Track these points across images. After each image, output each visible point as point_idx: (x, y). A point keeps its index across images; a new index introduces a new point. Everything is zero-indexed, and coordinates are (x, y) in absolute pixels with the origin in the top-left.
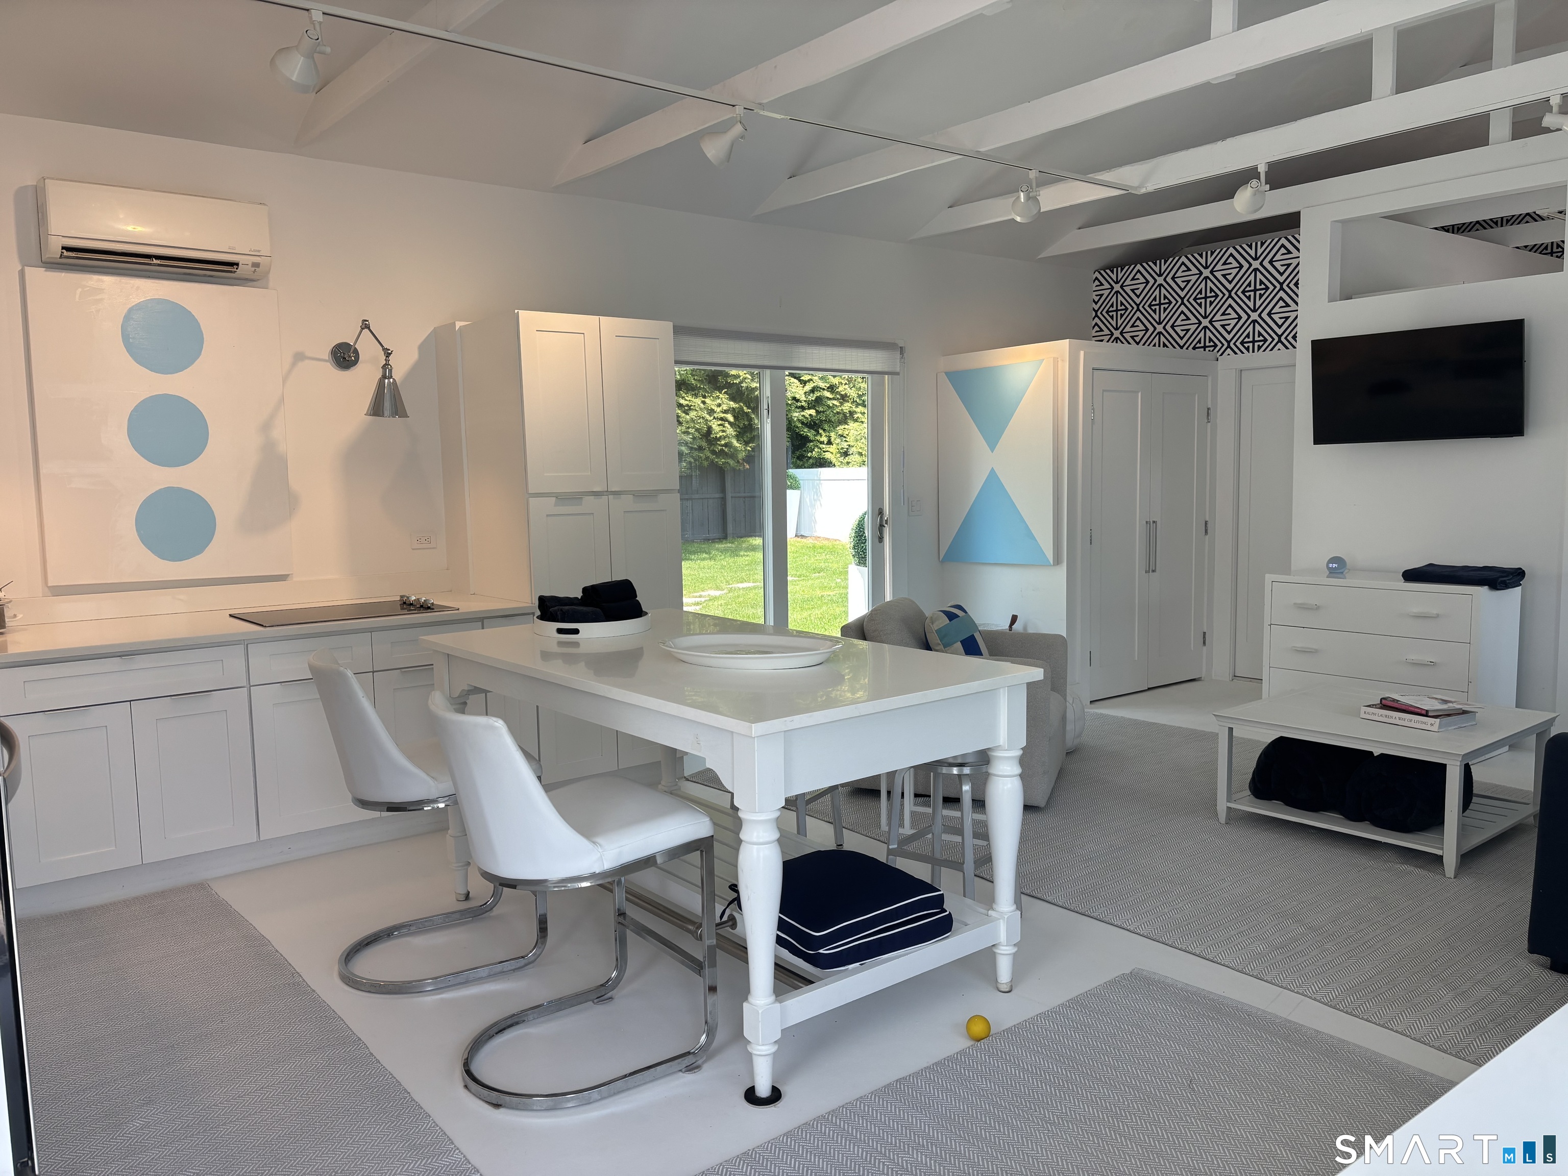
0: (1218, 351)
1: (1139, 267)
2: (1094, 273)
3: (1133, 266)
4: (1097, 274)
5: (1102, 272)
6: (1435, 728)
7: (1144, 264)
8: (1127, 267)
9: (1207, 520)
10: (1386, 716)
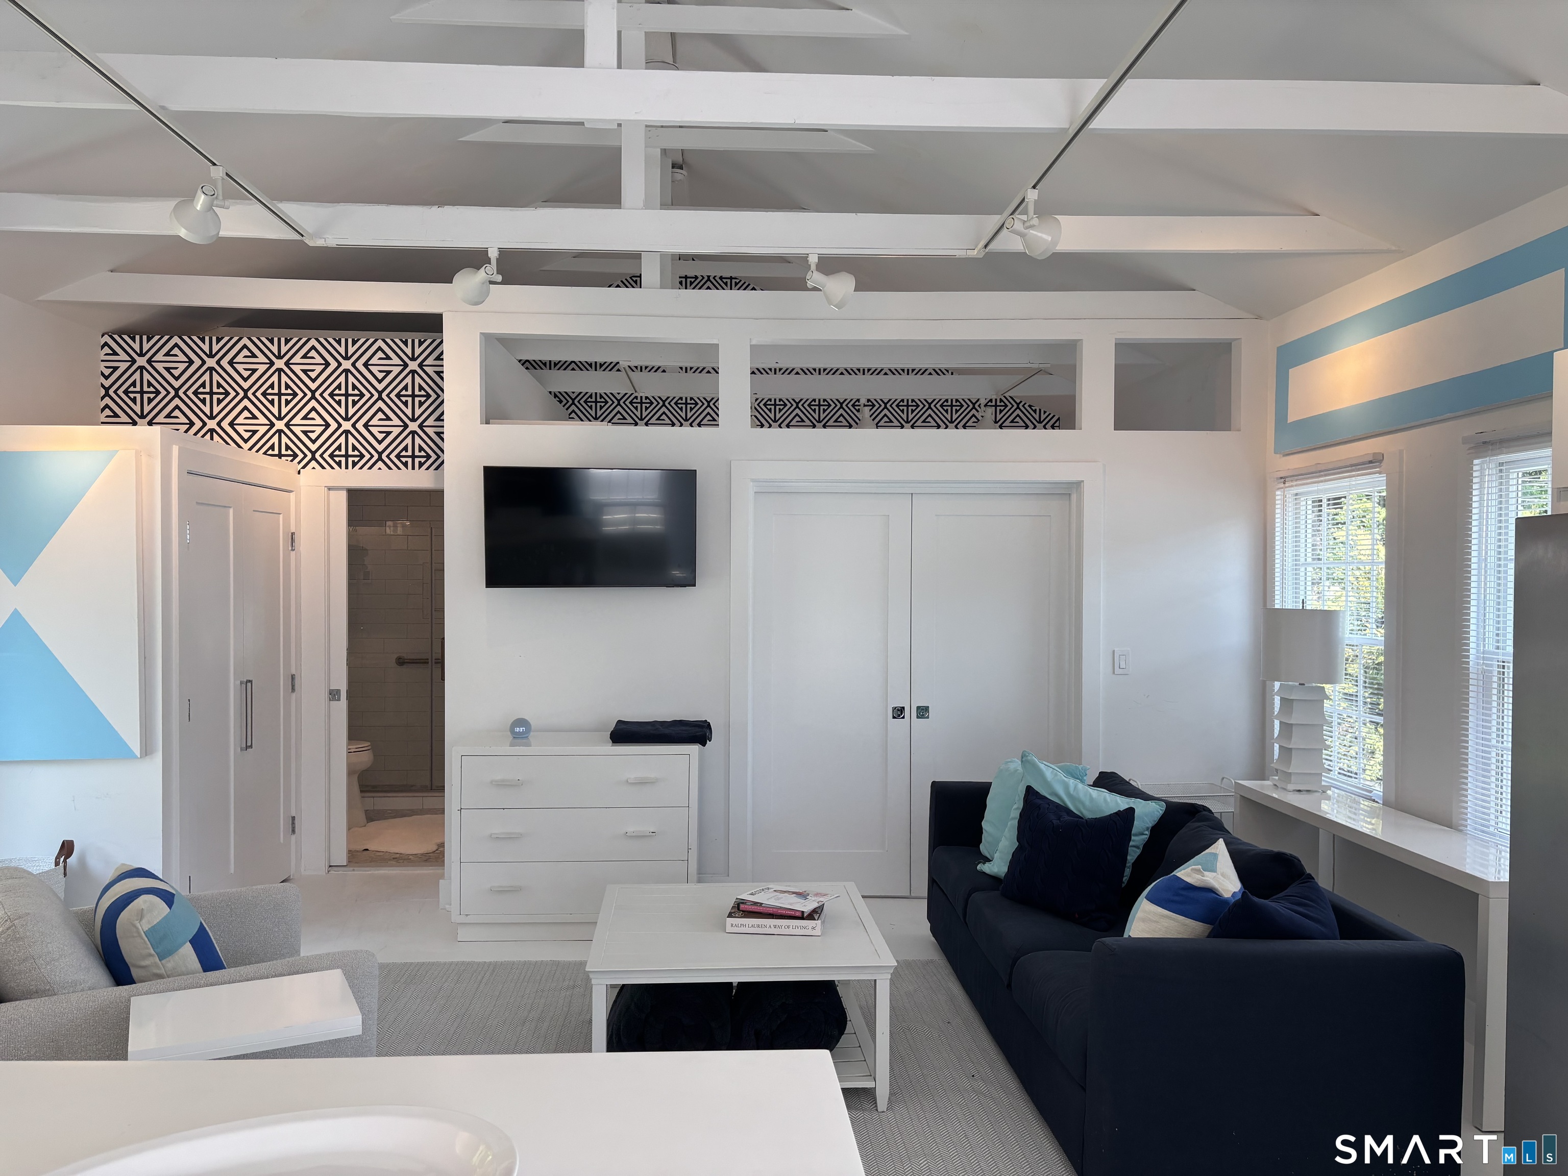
0: (299, 463)
1: (176, 340)
2: (102, 336)
3: (166, 337)
4: (107, 339)
5: (116, 337)
6: (818, 932)
7: (185, 338)
8: (157, 337)
9: (293, 672)
10: (758, 926)
